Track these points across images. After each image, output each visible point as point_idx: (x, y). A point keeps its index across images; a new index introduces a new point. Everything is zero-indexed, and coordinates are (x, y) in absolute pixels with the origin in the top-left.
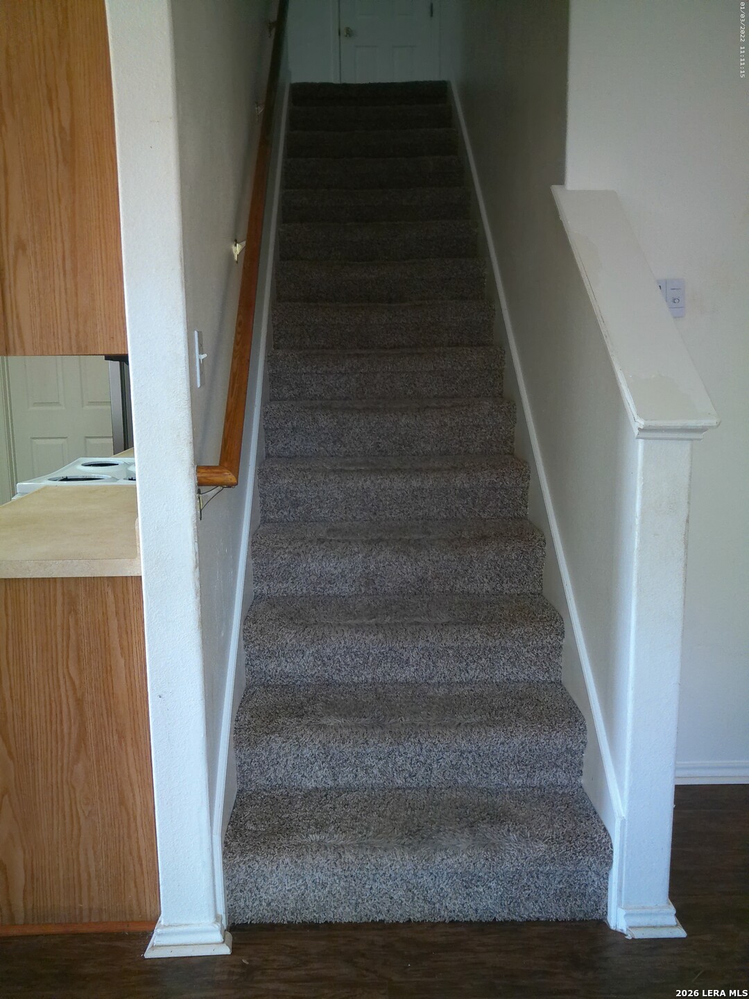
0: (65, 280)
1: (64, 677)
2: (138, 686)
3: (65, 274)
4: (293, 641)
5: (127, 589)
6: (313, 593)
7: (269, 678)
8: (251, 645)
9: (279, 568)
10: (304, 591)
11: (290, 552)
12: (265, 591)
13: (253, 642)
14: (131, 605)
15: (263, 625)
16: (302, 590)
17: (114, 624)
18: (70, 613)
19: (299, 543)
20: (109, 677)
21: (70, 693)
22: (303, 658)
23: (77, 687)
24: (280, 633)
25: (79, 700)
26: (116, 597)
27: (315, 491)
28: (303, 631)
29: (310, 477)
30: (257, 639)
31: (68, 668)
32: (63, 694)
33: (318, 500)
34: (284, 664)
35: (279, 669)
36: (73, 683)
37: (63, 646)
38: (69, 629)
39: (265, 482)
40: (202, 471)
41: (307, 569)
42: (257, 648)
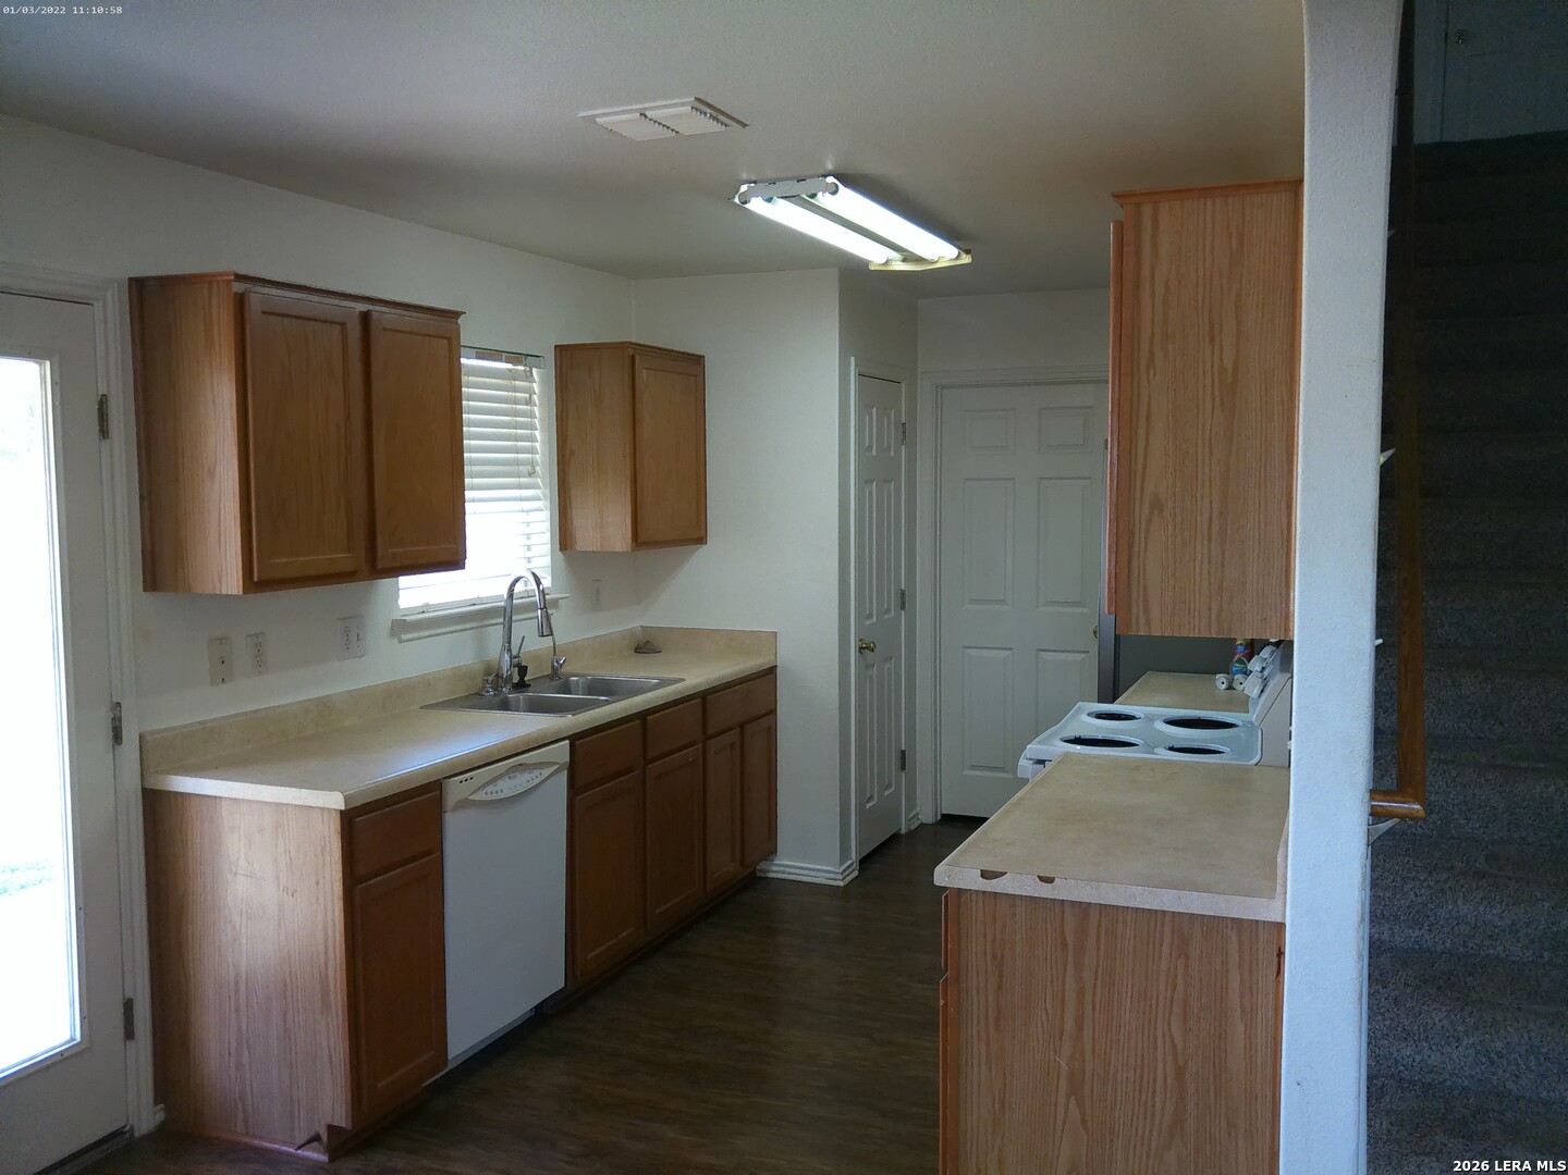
0: (1209, 548)
1: (1164, 1036)
2: (1259, 1063)
3: (1209, 540)
4: (1445, 1021)
5: (1257, 936)
6: (1462, 949)
7: (1402, 1068)
8: (1379, 1018)
9: (1410, 906)
10: (1448, 945)
11: (1429, 887)
12: (1385, 937)
13: (1383, 1014)
14: (1261, 957)
15: (1397, 992)
16: (1443, 943)
17: (1234, 980)
18: (1180, 956)
19: (1445, 876)
20: (1222, 1046)
21: (1169, 1059)
22: (1457, 1047)
23: (1180, 1051)
24: (1425, 1007)
25: (1180, 1068)
26: (1240, 943)
27: (1459, 794)
28: (1462, 1010)
29: (1454, 773)
30: (1388, 1011)
31: (1169, 1025)
32: (1160, 1057)
33: (1464, 808)
34: (1427, 1052)
35: (1418, 1058)
36: (1174, 1047)
37: (1166, 998)
38: (1176, 976)
39: (1383, 776)
40: (1377, 797)
41: (1454, 914)
42: (1387, 1023)
